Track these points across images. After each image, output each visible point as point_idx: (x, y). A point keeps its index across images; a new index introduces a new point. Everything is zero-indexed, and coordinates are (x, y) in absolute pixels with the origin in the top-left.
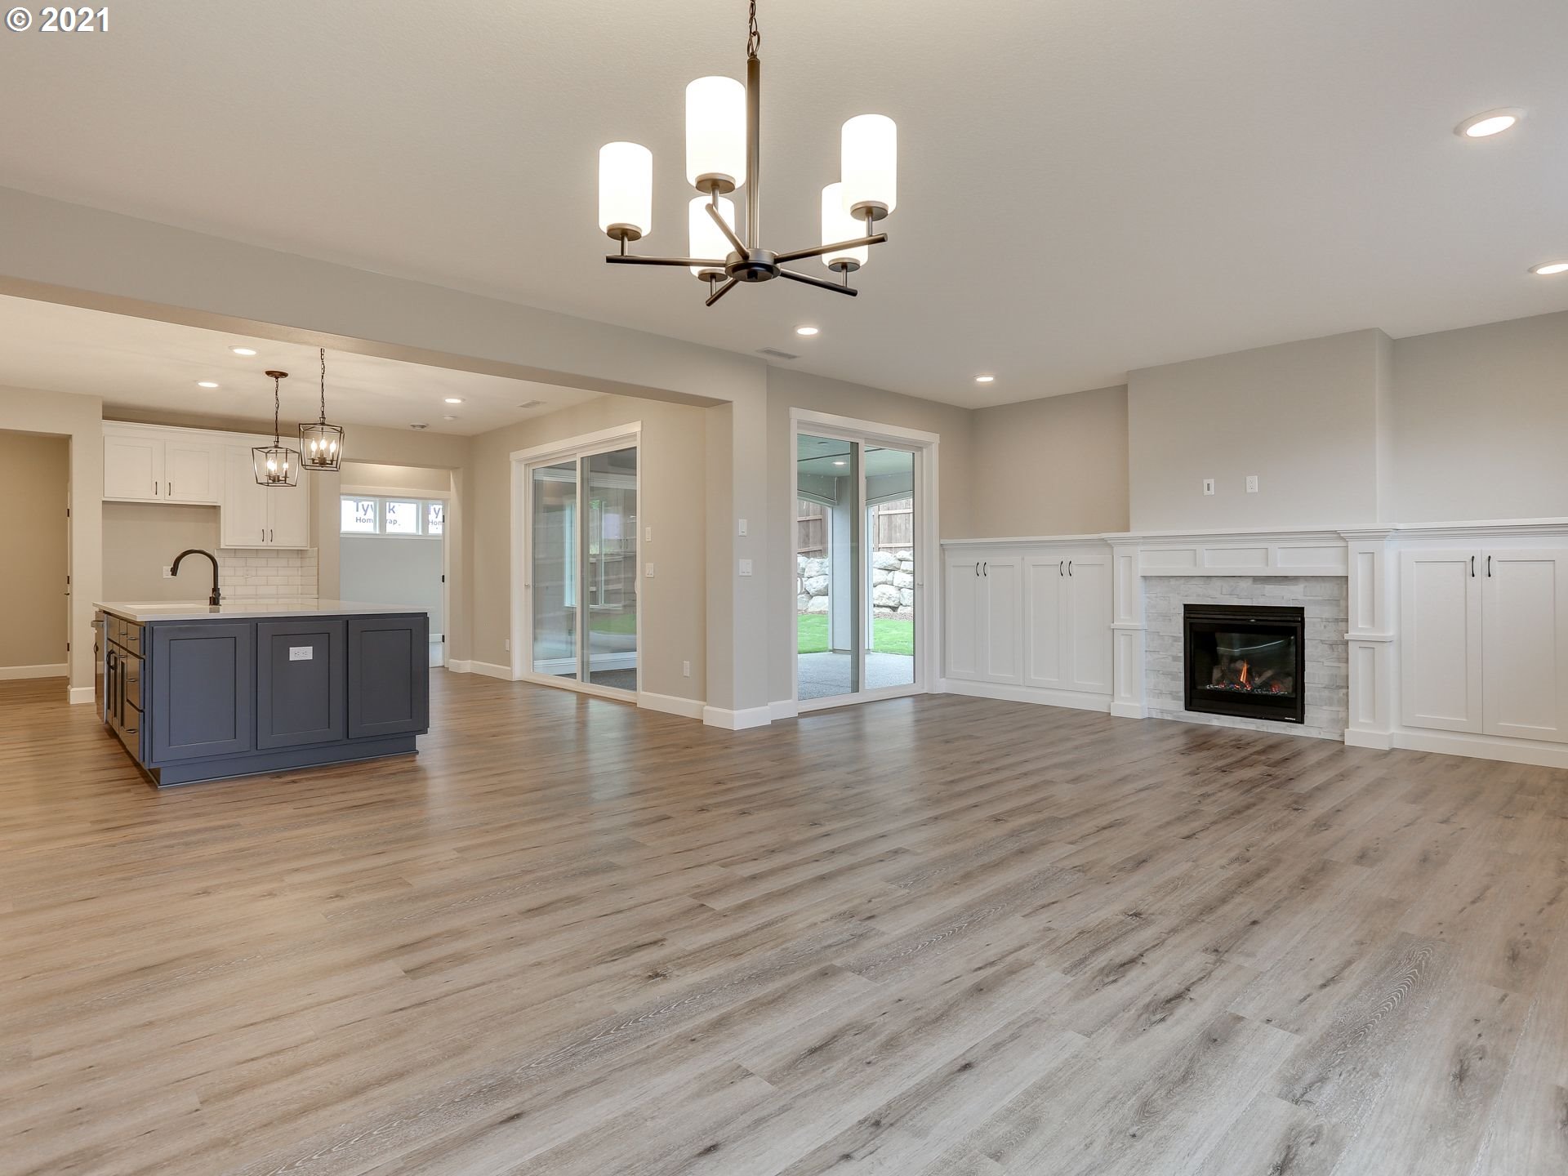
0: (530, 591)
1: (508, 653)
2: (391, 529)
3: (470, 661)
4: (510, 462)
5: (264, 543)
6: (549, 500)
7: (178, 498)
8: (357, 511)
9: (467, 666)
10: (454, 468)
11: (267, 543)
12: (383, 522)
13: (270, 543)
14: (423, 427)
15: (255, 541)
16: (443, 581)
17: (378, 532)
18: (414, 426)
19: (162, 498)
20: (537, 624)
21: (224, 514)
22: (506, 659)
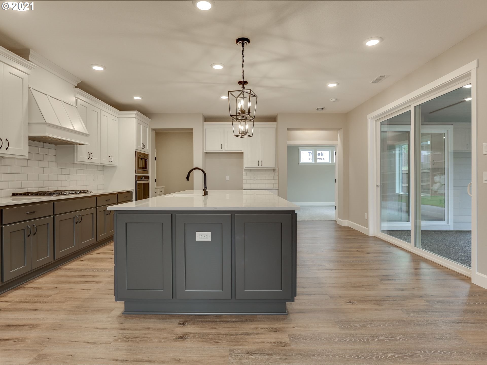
0: (379, 189)
1: (367, 220)
2: (319, 161)
3: (347, 221)
4: (367, 120)
5: (259, 166)
6: (390, 142)
7: (229, 150)
8: (310, 156)
9: (345, 223)
10: (339, 129)
11: (260, 166)
12: (316, 159)
13: (261, 166)
14: (322, 109)
15: (255, 166)
16: (336, 182)
17: (314, 162)
18: (318, 109)
19: (224, 150)
20: (383, 198)
21: (245, 154)
22: (365, 223)
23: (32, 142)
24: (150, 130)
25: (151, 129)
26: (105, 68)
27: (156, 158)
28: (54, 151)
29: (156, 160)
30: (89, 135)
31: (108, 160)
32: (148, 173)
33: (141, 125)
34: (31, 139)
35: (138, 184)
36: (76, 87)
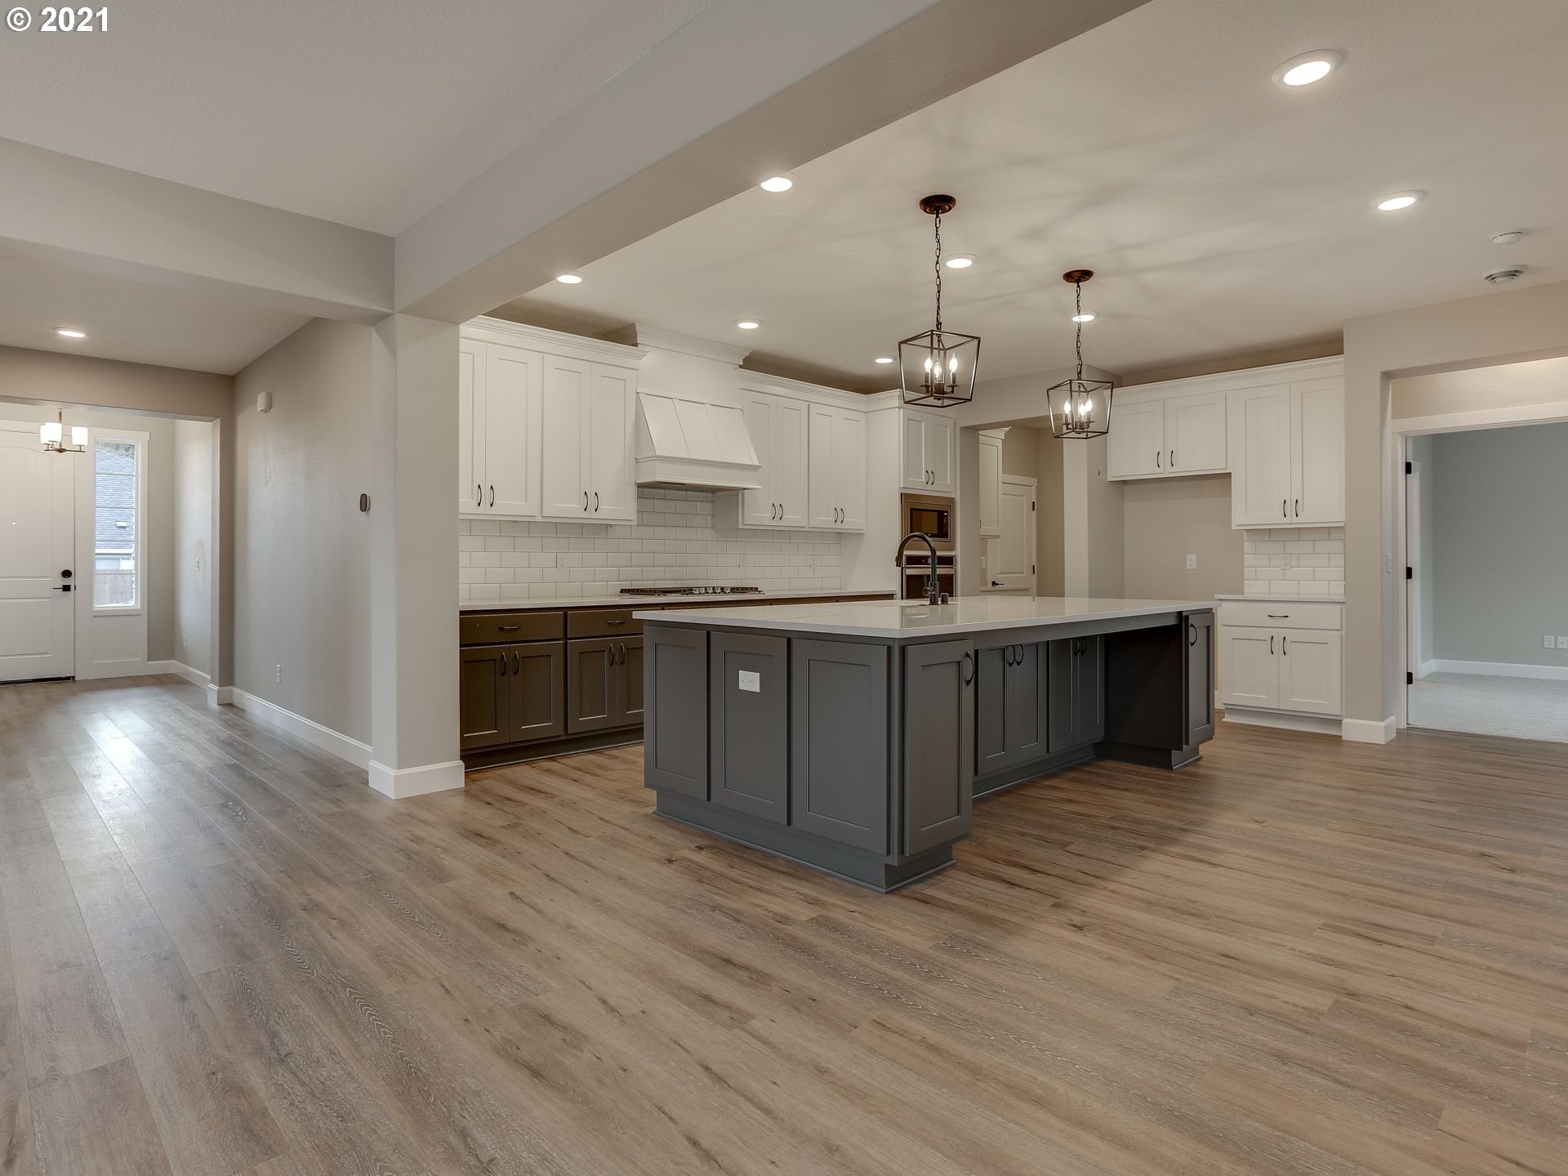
7: (1183, 468)
14: (1513, 274)
15: (1273, 518)
19: (1166, 471)
21: (1235, 481)
23: (641, 489)
24: (958, 430)
25: (963, 428)
26: (761, 322)
27: (1034, 503)
28: (709, 505)
29: (1034, 509)
30: (760, 467)
31: (832, 518)
32: (953, 549)
33: (922, 422)
34: (640, 486)
35: (908, 576)
36: (740, 367)
